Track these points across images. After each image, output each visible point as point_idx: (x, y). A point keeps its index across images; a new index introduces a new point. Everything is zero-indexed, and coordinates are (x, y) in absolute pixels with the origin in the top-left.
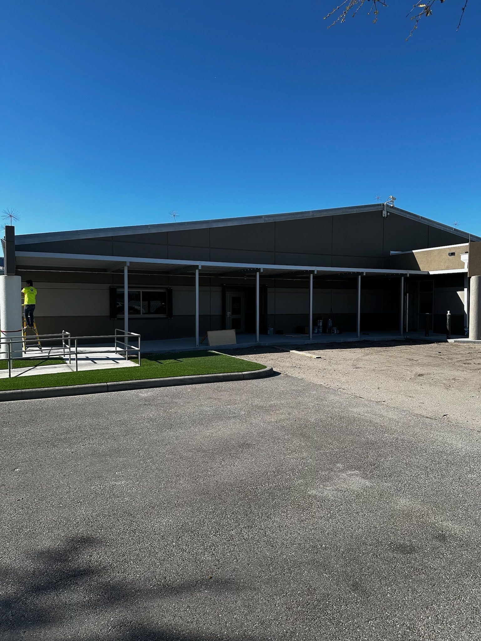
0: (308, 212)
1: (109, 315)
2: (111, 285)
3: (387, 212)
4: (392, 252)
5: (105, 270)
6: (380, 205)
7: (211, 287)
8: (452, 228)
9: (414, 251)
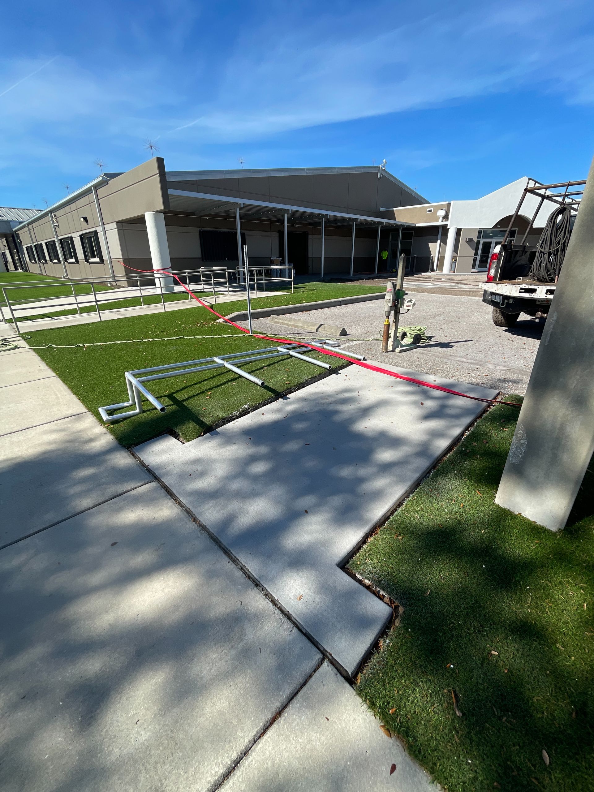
0: (334, 168)
1: (200, 257)
2: (200, 229)
3: (381, 174)
4: (382, 209)
5: (193, 214)
6: (376, 167)
7: (272, 233)
8: (413, 191)
9: (394, 209)
